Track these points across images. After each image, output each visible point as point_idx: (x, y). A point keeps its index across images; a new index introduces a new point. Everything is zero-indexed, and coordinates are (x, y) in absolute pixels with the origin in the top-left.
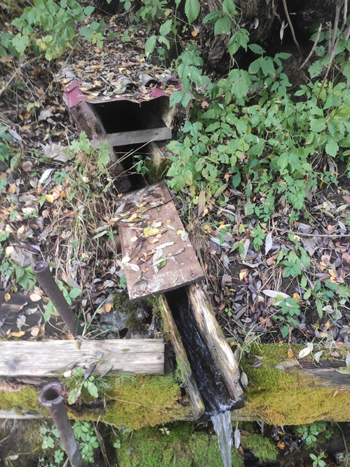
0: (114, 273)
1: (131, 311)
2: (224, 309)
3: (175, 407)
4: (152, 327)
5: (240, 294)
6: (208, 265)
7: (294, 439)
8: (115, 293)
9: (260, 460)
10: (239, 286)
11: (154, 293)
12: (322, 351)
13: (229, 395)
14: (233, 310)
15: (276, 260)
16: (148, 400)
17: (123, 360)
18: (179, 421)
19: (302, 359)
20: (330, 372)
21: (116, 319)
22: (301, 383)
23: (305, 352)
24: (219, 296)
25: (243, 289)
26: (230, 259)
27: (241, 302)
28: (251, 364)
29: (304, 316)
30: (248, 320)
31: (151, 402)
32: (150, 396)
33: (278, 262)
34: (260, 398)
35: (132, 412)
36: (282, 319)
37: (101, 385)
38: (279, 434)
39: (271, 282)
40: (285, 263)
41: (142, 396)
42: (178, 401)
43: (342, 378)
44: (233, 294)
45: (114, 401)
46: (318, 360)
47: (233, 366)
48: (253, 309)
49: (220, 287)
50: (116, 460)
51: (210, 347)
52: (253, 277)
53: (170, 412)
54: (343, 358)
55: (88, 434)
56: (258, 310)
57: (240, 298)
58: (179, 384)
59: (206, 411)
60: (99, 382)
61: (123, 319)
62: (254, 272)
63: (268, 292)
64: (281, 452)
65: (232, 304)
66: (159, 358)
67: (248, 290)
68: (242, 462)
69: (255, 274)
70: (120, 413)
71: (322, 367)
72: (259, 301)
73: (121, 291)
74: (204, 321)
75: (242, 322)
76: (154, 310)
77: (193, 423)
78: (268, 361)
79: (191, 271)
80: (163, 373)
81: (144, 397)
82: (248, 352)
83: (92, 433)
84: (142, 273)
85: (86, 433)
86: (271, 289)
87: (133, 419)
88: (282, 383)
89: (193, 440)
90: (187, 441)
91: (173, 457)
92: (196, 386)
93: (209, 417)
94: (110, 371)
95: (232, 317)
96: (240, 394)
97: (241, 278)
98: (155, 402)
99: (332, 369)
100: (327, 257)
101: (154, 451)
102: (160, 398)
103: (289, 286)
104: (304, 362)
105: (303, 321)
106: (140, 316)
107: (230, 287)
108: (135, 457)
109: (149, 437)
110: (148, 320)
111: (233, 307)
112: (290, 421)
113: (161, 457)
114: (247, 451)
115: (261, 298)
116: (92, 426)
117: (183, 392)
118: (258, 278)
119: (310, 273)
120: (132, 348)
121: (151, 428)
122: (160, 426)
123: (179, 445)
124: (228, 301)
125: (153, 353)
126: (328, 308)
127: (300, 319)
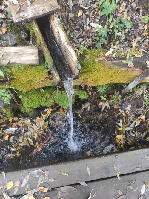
0: (4, 9)
1: (18, 33)
2: (69, 33)
3: (46, 80)
4: (31, 43)
5: (78, 25)
6: (61, 7)
7: (95, 91)
8: (7, 22)
9: (81, 99)
10: (78, 20)
11: (29, 19)
12: (116, 52)
13: (72, 73)
14: (74, 34)
15: (98, 5)
16: (32, 77)
17: (15, 58)
18: (48, 86)
19: (107, 56)
20: (118, 62)
21: (10, 38)
22: (105, 67)
23: (108, 53)
24: (67, 26)
25: (80, 22)
26: (73, 3)
27: (78, 30)
28: (83, 59)
29: (108, 38)
30: (81, 40)
31: (34, 78)
32: (33, 75)
33: (99, 6)
34: (85, 75)
35: (25, 83)
36: (98, 38)
37: (5, 70)
38: (89, 90)
39: (94, 19)
40: (103, 6)
41: (29, 76)
42: (47, 77)
43: (123, 64)
44: (74, 25)
45: (14, 78)
46: (114, 57)
47: (75, 59)
48: (84, 34)
49: (67, 20)
50: (21, 102)
51: (63, 51)
52: (85, 15)
53: (44, 82)
54: (126, 55)
55: (5, 94)
56: (86, 34)
57: (77, 27)
58: (47, 70)
59: (61, 80)
60: (3, 69)
61: (14, 38)
62: (86, 12)
63: (92, 25)
64: (90, 96)
65: (73, 31)
66: (36, 57)
67: (82, 22)
68: (74, 100)
69: (86, 13)
70: (18, 84)
71: (115, 60)
72: (87, 29)
73: (10, 21)
74: (59, 36)
75: (78, 40)
76: (31, 33)
77: (55, 87)
78: (91, 58)
79: (51, 5)
80: (38, 64)
81: (30, 76)
82: (82, 53)
83: (7, 93)
84: (20, 5)
85: (4, 93)
86: (94, 23)
87: (26, 86)
88: (96, 67)
89: (55, 93)
90: (52, 94)
91: (46, 100)
92: (56, 69)
93: (63, 83)
94: (9, 63)
95: (73, 38)
96: (77, 72)
97: (79, 15)
98: (36, 78)
99: (120, 61)
100: (124, 4)
101: (38, 98)
102: (38, 76)
103: (103, 21)
104: (107, 58)
105: (107, 40)
106: (23, 36)
107: (73, 21)
108: (29, 101)
109: (35, 93)
110: (28, 39)
111: (74, 32)
112: (97, 84)
113: (41, 100)
114: (76, 96)
115: (88, 28)
116: (7, 90)
117: (50, 73)
118: (88, 16)
119: (115, 13)
120: (19, 52)
121: (35, 89)
122: (40, 89)
123: (49, 96)
124: (72, 29)
125: (32, 54)
126: (119, 34)
127: (106, 39)
